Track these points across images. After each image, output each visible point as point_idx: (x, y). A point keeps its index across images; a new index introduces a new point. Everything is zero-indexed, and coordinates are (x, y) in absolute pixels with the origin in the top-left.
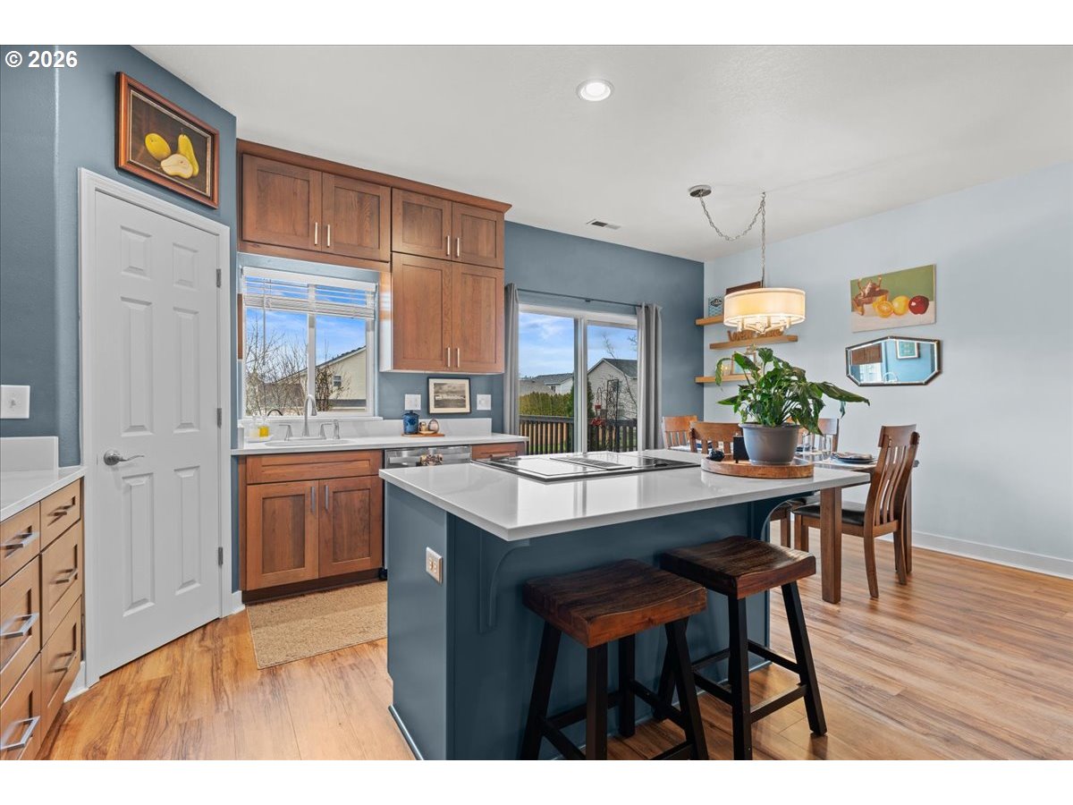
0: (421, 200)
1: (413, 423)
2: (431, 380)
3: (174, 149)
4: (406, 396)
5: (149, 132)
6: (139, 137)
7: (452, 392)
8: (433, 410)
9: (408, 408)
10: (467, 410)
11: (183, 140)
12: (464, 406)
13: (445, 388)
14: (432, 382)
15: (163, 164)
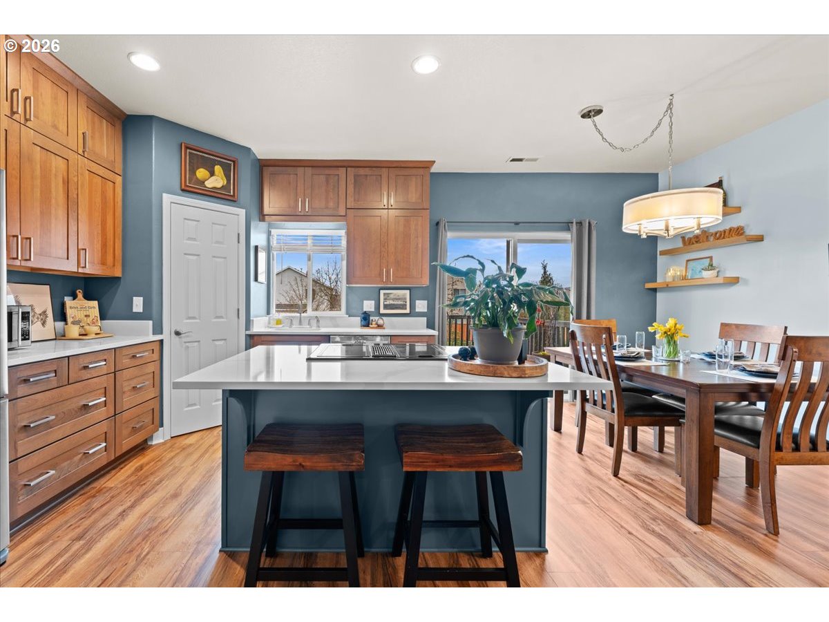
0: (367, 171)
1: (366, 320)
2: (381, 291)
3: (212, 174)
4: (365, 302)
5: (198, 168)
6: (193, 172)
7: (397, 299)
8: (382, 311)
9: (365, 309)
10: (408, 311)
11: (218, 169)
12: (406, 309)
13: (392, 296)
14: (382, 292)
15: (206, 183)
